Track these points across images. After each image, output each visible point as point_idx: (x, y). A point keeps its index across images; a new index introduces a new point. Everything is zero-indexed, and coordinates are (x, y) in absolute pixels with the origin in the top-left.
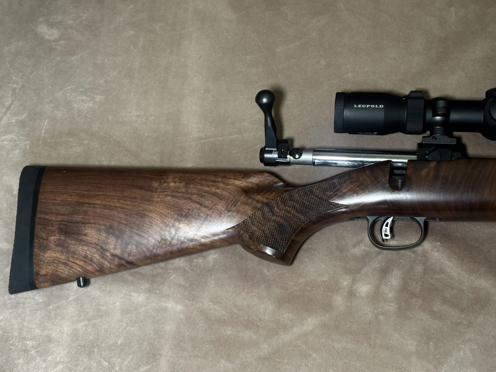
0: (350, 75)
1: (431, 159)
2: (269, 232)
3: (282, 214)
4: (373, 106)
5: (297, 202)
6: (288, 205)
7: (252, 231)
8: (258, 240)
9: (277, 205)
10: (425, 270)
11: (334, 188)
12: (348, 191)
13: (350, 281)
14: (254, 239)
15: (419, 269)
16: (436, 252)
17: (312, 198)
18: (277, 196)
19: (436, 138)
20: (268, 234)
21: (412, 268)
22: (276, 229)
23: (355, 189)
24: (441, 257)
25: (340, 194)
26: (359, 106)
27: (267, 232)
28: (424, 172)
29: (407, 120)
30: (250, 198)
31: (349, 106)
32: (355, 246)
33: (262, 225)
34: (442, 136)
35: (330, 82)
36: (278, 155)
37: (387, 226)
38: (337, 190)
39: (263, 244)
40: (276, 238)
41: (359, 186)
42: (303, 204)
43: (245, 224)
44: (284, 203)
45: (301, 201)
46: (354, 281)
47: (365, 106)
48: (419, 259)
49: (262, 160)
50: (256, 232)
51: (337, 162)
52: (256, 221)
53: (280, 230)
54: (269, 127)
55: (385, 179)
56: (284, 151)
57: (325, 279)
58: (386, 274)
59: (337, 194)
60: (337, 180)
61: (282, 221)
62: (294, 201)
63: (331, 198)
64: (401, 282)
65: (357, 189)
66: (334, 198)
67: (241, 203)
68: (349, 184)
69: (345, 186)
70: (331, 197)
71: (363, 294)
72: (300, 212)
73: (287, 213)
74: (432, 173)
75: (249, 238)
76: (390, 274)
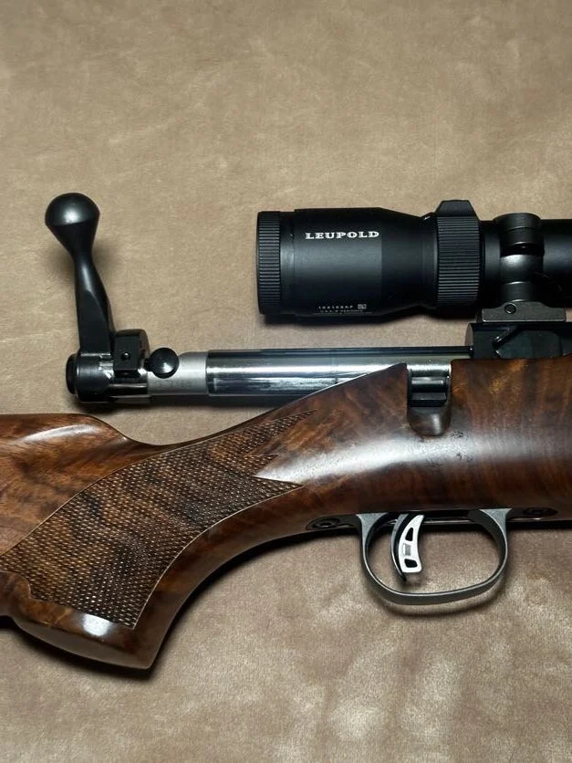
0: (289, 190)
1: (509, 356)
2: (90, 571)
3: (128, 519)
4: (352, 235)
5: (169, 484)
6: (144, 495)
7: (40, 571)
8: (58, 598)
9: (113, 496)
10: (515, 653)
11: (267, 441)
12: (303, 446)
13: (321, 700)
14: (46, 596)
15: (499, 651)
16: (539, 604)
17: (208, 472)
18: (111, 471)
19: (514, 310)
20: (85, 579)
21: (481, 650)
22: (111, 563)
23: (322, 439)
24: (552, 617)
25: (283, 456)
26: (319, 236)
27: (84, 572)
28: (497, 386)
29: (438, 266)
30: (36, 482)
31: (293, 238)
32: (327, 601)
33: (70, 553)
34: (529, 304)
35: (242, 208)
36: (114, 368)
37: (409, 537)
38: (275, 447)
39: (73, 607)
40: (109, 588)
41: (330, 433)
42: (185, 490)
43: (21, 555)
44: (132, 488)
45: (178, 482)
46: (331, 698)
47: (333, 236)
48: (497, 625)
49: (73, 383)
50: (52, 573)
51: (272, 380)
52: (53, 544)
53: (121, 565)
54: (88, 294)
55: (398, 410)
56: (129, 357)
57: (253, 697)
58: (413, 671)
59: (274, 457)
60: (273, 422)
61: (125, 538)
62: (160, 481)
63: (259, 468)
64: (455, 692)
65: (328, 440)
66: (266, 468)
67: (9, 496)
68: (304, 428)
69: (294, 434)
70: (260, 466)
71: (358, 734)
72: (178, 511)
73: (142, 515)
74: (516, 389)
75: (32, 592)
76: (426, 671)
